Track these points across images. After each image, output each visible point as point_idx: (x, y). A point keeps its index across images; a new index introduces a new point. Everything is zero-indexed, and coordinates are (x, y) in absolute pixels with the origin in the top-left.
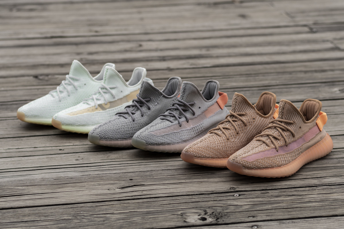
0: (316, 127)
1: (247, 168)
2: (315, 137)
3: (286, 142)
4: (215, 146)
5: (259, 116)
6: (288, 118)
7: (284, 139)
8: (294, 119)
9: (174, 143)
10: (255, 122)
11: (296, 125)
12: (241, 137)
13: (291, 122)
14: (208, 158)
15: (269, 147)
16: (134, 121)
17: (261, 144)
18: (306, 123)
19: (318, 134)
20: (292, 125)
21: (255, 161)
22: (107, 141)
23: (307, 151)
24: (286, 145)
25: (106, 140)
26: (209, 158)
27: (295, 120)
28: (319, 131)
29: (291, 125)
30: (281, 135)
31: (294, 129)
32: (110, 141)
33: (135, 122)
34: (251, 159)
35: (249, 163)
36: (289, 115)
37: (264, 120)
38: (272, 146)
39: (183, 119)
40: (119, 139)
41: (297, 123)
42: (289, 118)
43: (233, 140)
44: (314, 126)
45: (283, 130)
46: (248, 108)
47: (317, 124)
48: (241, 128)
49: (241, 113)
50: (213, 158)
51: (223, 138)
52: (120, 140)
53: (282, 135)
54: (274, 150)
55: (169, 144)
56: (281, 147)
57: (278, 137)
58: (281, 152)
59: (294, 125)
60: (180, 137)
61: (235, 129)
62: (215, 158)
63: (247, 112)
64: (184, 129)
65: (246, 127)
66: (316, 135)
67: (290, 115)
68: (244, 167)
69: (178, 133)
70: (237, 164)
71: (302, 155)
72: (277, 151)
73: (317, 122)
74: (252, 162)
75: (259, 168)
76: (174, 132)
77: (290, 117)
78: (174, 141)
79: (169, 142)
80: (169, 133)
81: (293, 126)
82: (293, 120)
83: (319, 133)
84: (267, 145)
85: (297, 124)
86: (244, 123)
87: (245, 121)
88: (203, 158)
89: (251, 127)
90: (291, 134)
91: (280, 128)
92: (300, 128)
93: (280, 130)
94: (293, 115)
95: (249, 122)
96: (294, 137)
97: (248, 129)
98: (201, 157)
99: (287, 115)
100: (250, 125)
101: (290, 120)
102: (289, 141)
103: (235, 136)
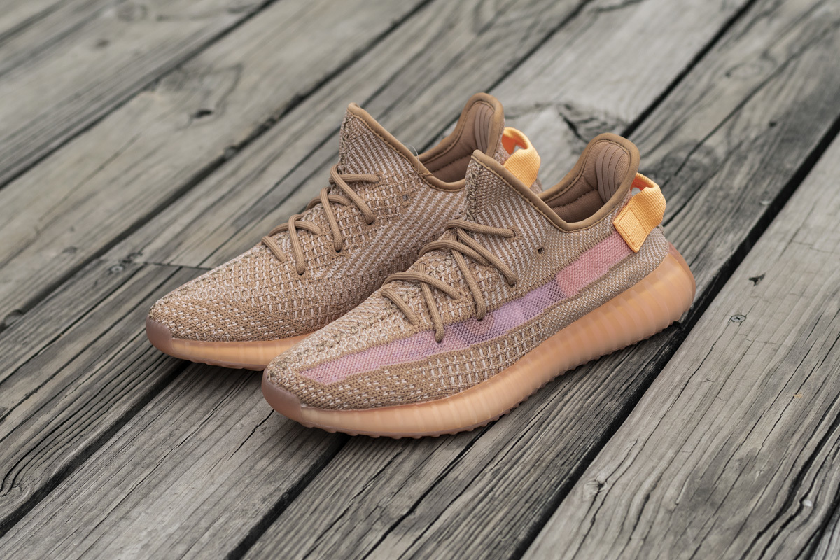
0: (614, 238)
1: (314, 406)
2: (606, 276)
3: (476, 306)
4: (248, 297)
5: (426, 186)
6: (494, 217)
7: (472, 295)
8: (513, 221)
10: (411, 209)
11: (521, 242)
12: (350, 261)
13: (505, 230)
14: (219, 339)
15: (411, 327)
17: (389, 315)
18: (568, 230)
19: (619, 265)
20: (506, 243)
21: (342, 384)
23: (567, 331)
24: (479, 316)
26: (224, 340)
27: (519, 226)
28: (629, 253)
29: (502, 242)
30: (462, 281)
31: (514, 256)
34: (332, 376)
35: (323, 390)
36: (497, 209)
37: (447, 200)
38: (425, 321)
41: (525, 235)
42: (498, 218)
43: (319, 275)
44: (605, 237)
45: (474, 261)
46: (389, 159)
47: (616, 230)
48: (353, 232)
49: (360, 176)
50: (238, 340)
51: (286, 267)
53: (466, 282)
54: (429, 336)
56: (458, 324)
57: (451, 289)
58: (454, 344)
59: (515, 244)
61: (332, 234)
62: (245, 340)
63: (385, 171)
65: (371, 229)
66: (611, 270)
67: (500, 207)
68: (305, 402)
70: (282, 391)
71: (546, 344)
72: (440, 341)
73: (616, 221)
74: (334, 386)
75: (356, 407)
77: (499, 214)
81: (509, 247)
82: (511, 224)
83: (625, 261)
84: (406, 318)
85: (527, 240)
86: (362, 214)
87: (367, 209)
88: (201, 342)
89: (390, 227)
90: (502, 277)
91: (463, 254)
92: (540, 251)
93: (463, 263)
94: (511, 208)
95: (387, 210)
96: (512, 285)
97: (381, 232)
98: (194, 338)
99: (489, 209)
100: (388, 219)
101: (502, 227)
102: (490, 301)
103: (329, 258)
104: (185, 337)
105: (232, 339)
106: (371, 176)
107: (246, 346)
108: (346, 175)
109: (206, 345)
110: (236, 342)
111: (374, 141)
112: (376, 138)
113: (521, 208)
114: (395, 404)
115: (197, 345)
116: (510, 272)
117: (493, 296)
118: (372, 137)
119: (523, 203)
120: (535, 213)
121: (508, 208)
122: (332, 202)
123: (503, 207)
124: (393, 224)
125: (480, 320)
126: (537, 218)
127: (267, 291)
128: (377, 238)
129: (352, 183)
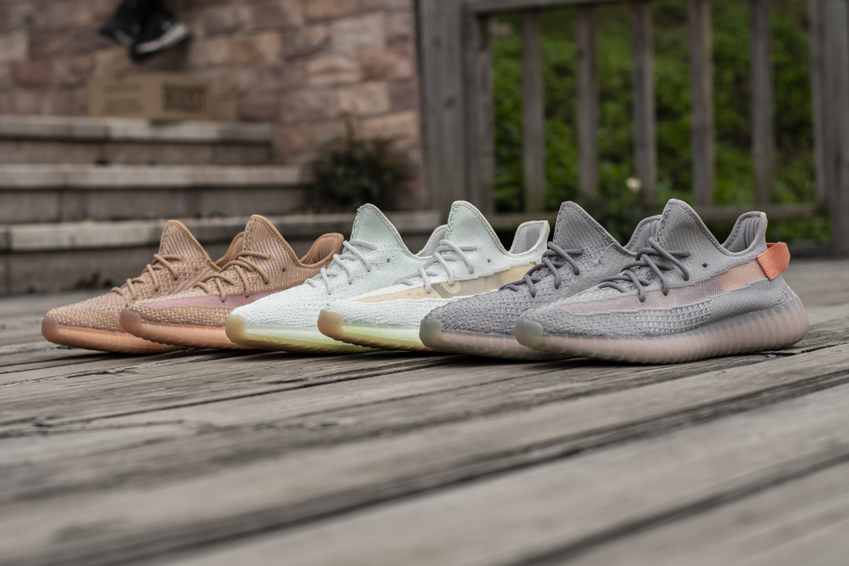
3: (245, 289)
6: (259, 247)
8: (270, 251)
9: (616, 336)
11: (273, 263)
13: (265, 255)
14: (85, 326)
15: (207, 294)
16: (533, 297)
20: (265, 261)
22: (461, 333)
25: (457, 333)
26: (89, 327)
27: (273, 254)
30: (239, 278)
32: (467, 334)
33: (536, 297)
36: (262, 244)
38: (216, 293)
39: (655, 285)
40: (490, 331)
41: (276, 259)
42: (261, 249)
45: (246, 269)
49: (172, 256)
50: (97, 329)
52: (494, 336)
53: (241, 278)
55: (601, 336)
56: (234, 296)
57: (232, 281)
59: (270, 263)
60: (636, 325)
63: (186, 255)
64: (650, 308)
65: (176, 282)
69: (633, 315)
70: (132, 312)
76: (623, 311)
77: (263, 247)
78: (619, 331)
79: (602, 330)
80: (608, 312)
81: (266, 263)
85: (277, 262)
86: (172, 273)
87: (175, 271)
88: (75, 327)
89: (187, 283)
90: (261, 278)
91: (241, 266)
92: (284, 270)
93: (241, 270)
94: (269, 244)
95: (185, 274)
96: (266, 284)
97: (181, 285)
98: (71, 325)
99: (257, 243)
100: (186, 279)
101: (263, 252)
102: (253, 288)
103: (151, 294)
104: (66, 324)
105: (93, 327)
106: (178, 256)
107: (100, 333)
108: (164, 255)
109: (78, 330)
110: (95, 330)
111: (182, 237)
112: (184, 235)
113: (275, 244)
114: (195, 324)
115: (73, 330)
116: (266, 275)
117: (255, 286)
118: (182, 235)
119: (276, 242)
120: (282, 248)
121: (267, 244)
122: (154, 269)
123: (265, 243)
124: (188, 282)
125: (247, 297)
126: (283, 251)
127: (115, 306)
128: (179, 288)
129: (167, 259)
